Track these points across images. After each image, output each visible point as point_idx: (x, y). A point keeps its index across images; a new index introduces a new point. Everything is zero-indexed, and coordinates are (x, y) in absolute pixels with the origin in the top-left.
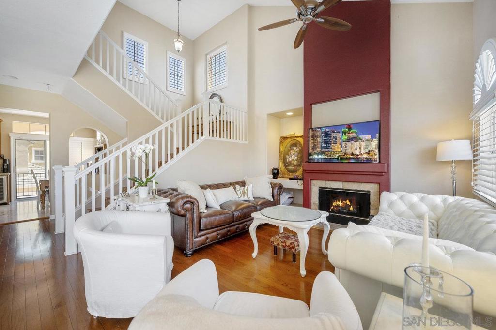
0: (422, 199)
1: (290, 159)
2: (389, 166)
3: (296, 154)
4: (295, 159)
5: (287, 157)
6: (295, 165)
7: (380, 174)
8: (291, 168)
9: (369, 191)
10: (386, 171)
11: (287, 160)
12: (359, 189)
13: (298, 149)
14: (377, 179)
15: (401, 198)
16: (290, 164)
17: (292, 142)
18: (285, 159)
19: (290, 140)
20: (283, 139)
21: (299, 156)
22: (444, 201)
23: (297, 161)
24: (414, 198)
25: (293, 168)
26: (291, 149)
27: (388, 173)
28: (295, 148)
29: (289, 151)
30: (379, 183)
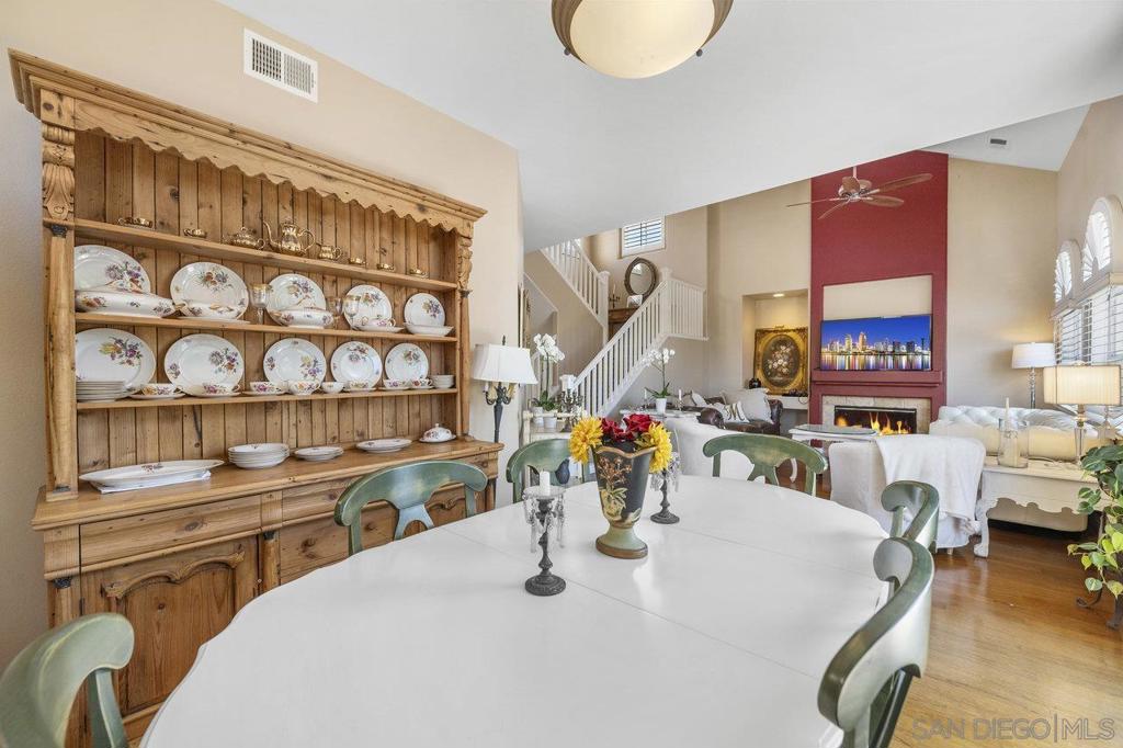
0: (993, 413)
1: (776, 365)
2: (944, 374)
3: (786, 357)
4: (783, 365)
5: (770, 362)
6: (783, 374)
7: (932, 385)
8: (778, 378)
9: (915, 410)
10: (941, 380)
11: (770, 367)
13: (788, 350)
14: (928, 393)
15: (967, 413)
16: (775, 372)
17: (778, 338)
18: (765, 365)
19: (773, 335)
20: (760, 334)
21: (791, 359)
22: (1019, 414)
23: (787, 367)
24: (983, 412)
25: (783, 378)
26: (776, 350)
27: (944, 383)
28: (783, 348)
29: (773, 352)
30: (930, 399)
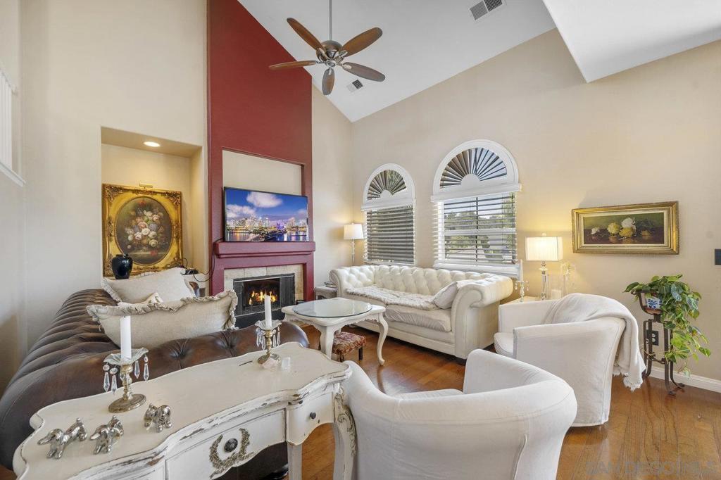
1: (138, 235)
3: (153, 226)
4: (151, 236)
5: (129, 231)
6: (150, 248)
8: (143, 253)
9: (294, 274)
11: (130, 238)
12: (284, 273)
13: (155, 217)
14: (304, 259)
16: (138, 245)
17: (140, 201)
18: (122, 235)
19: (131, 195)
20: (113, 191)
21: (161, 229)
23: (156, 239)
25: (149, 253)
26: (137, 215)
28: (148, 214)
29: (133, 218)
